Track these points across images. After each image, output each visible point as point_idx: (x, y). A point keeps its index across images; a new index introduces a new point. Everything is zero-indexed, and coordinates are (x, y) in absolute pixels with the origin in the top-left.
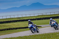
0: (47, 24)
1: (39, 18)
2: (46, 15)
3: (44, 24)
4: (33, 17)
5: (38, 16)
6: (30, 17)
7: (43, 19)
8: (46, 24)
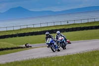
1: (21, 34)
2: (34, 28)
4: (11, 31)
7: (28, 36)
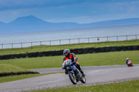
0: (52, 67)
3: (46, 67)
5: (32, 48)
6: (13, 49)
8: (49, 67)
